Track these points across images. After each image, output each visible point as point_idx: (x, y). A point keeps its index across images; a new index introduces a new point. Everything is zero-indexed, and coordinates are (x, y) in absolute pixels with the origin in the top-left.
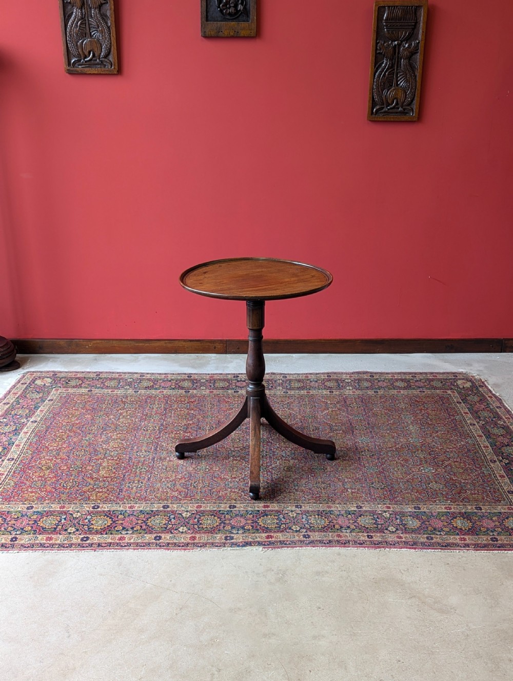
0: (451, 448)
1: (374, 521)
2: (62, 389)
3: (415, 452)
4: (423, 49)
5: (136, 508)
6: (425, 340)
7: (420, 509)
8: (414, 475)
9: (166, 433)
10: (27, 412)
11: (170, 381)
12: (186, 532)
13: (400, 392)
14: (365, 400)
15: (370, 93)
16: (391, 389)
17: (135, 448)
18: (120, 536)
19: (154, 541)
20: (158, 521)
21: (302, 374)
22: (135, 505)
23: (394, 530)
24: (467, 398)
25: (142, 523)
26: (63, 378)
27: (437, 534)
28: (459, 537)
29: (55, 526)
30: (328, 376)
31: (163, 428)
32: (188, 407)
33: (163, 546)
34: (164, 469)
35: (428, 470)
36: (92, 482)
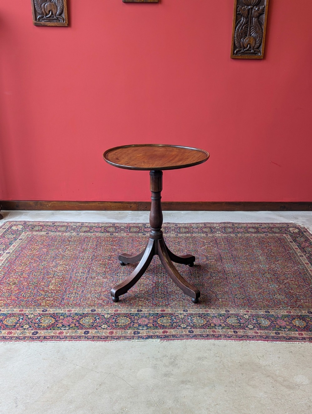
0: (288, 272)
1: (238, 321)
2: (29, 232)
3: (264, 274)
4: (267, 11)
5: (73, 311)
6: (267, 202)
7: (269, 313)
8: (264, 289)
9: (96, 260)
10: (4, 246)
11: (101, 227)
12: (106, 328)
13: (252, 235)
14: (229, 240)
15: (232, 40)
16: (246, 233)
17: (75, 270)
18: (60, 331)
19: (84, 335)
20: (87, 321)
21: (187, 224)
22: (72, 309)
23: (252, 328)
24: (297, 239)
25: (76, 322)
26: (30, 225)
27: (282, 331)
28: (298, 333)
29: (15, 324)
30: (204, 225)
31: (94, 258)
32: (112, 244)
33: (90, 338)
34: (93, 285)
35: (274, 286)
36: (43, 293)
